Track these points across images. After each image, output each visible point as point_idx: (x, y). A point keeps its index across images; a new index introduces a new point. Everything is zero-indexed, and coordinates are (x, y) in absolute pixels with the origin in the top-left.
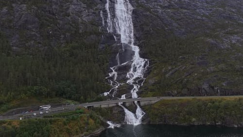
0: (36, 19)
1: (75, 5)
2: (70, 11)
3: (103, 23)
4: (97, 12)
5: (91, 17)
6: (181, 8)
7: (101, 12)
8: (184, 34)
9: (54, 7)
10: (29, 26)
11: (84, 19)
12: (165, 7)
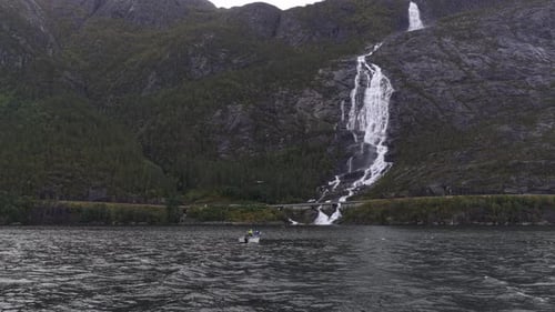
0: (252, 121)
1: (305, 97)
2: (298, 105)
3: (343, 118)
4: (336, 103)
5: (326, 112)
6: (491, 79)
7: (343, 102)
8: (471, 122)
9: (277, 103)
10: (243, 130)
11: (316, 115)
12: (457, 81)
